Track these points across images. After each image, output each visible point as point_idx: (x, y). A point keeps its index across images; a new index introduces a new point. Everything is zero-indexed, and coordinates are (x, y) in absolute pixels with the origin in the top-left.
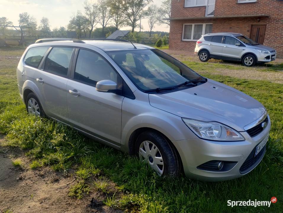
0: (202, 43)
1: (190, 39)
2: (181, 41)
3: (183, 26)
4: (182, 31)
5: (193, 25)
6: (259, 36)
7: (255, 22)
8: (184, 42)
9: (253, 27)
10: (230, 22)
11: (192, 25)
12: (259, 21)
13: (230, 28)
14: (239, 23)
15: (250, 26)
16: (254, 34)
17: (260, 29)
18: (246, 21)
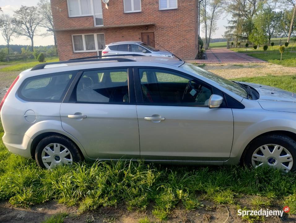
0: (108, 53)
1: (83, 49)
2: (73, 53)
3: (71, 37)
4: (72, 42)
5: (83, 35)
6: (150, 42)
7: (144, 30)
8: (77, 53)
9: (143, 34)
10: (121, 31)
11: (81, 36)
12: (147, 29)
13: (123, 37)
14: (130, 32)
15: (141, 34)
16: (145, 41)
17: (149, 36)
18: (135, 30)
